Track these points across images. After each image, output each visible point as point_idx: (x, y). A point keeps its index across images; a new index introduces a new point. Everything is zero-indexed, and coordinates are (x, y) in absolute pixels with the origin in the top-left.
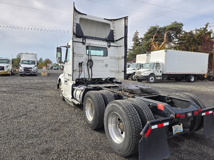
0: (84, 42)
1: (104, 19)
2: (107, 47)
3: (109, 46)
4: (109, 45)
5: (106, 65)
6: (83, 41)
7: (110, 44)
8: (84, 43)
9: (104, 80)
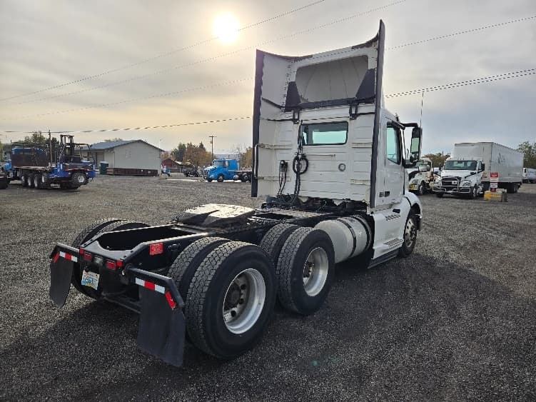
0: (296, 117)
1: (353, 48)
2: (348, 120)
3: (354, 116)
4: (354, 112)
5: (342, 168)
6: (294, 116)
7: (356, 111)
8: (294, 121)
9: (337, 203)
